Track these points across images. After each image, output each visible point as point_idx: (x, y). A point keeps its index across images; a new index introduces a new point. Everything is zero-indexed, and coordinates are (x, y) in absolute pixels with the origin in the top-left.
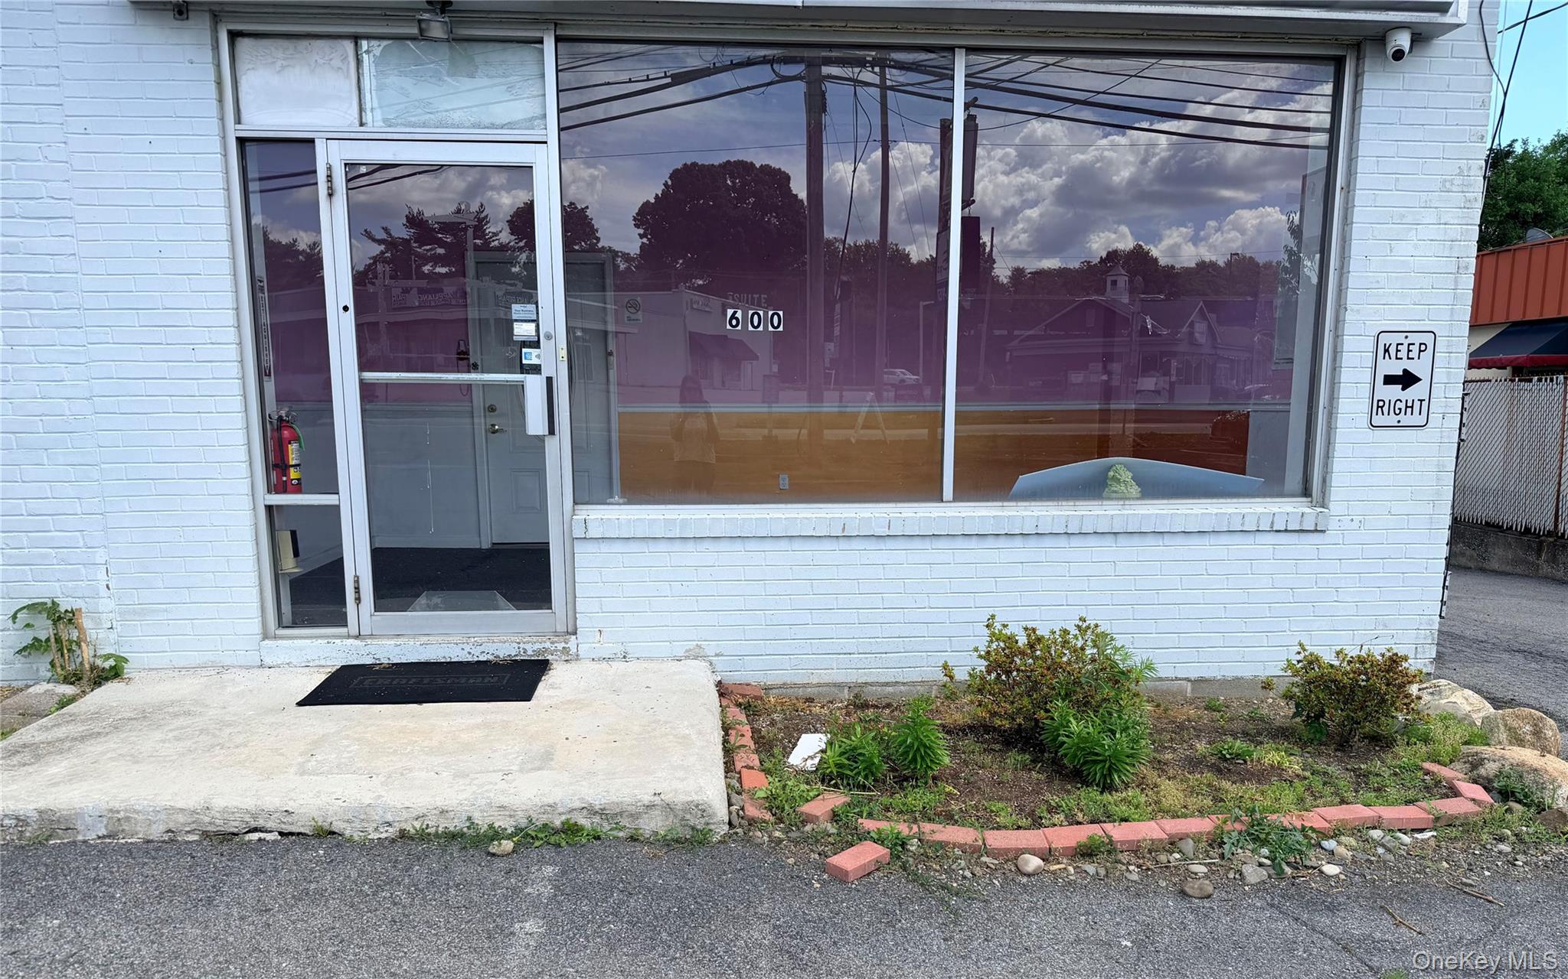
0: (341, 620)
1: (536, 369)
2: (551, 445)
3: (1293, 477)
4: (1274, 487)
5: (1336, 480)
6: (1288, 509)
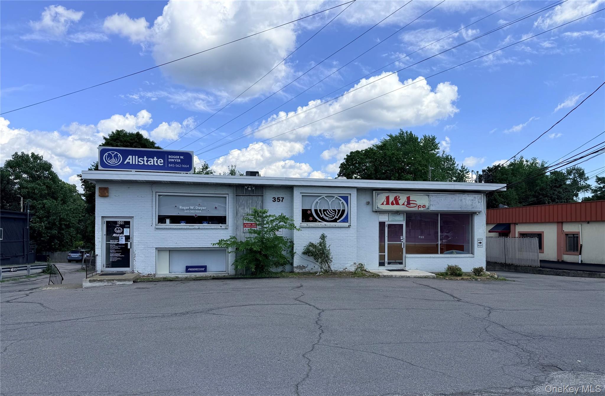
0: (384, 266)
1: (403, 242)
2: (404, 249)
3: (471, 252)
4: (469, 253)
5: (475, 252)
6: (471, 255)
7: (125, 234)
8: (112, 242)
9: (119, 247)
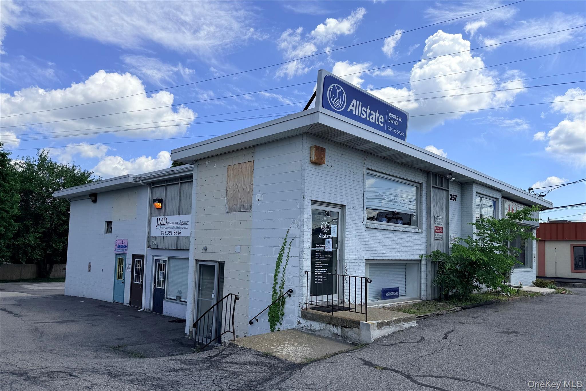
7: (332, 235)
8: (318, 249)
9: (326, 258)
